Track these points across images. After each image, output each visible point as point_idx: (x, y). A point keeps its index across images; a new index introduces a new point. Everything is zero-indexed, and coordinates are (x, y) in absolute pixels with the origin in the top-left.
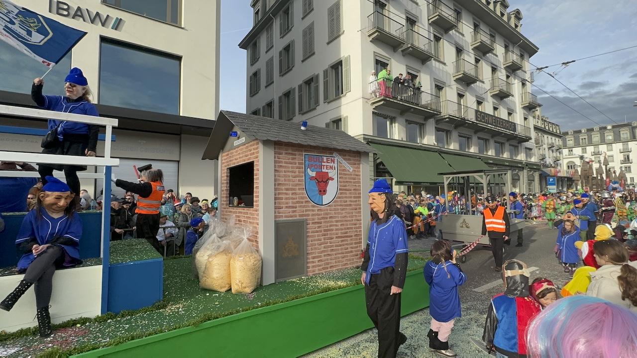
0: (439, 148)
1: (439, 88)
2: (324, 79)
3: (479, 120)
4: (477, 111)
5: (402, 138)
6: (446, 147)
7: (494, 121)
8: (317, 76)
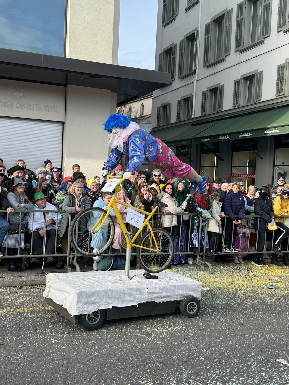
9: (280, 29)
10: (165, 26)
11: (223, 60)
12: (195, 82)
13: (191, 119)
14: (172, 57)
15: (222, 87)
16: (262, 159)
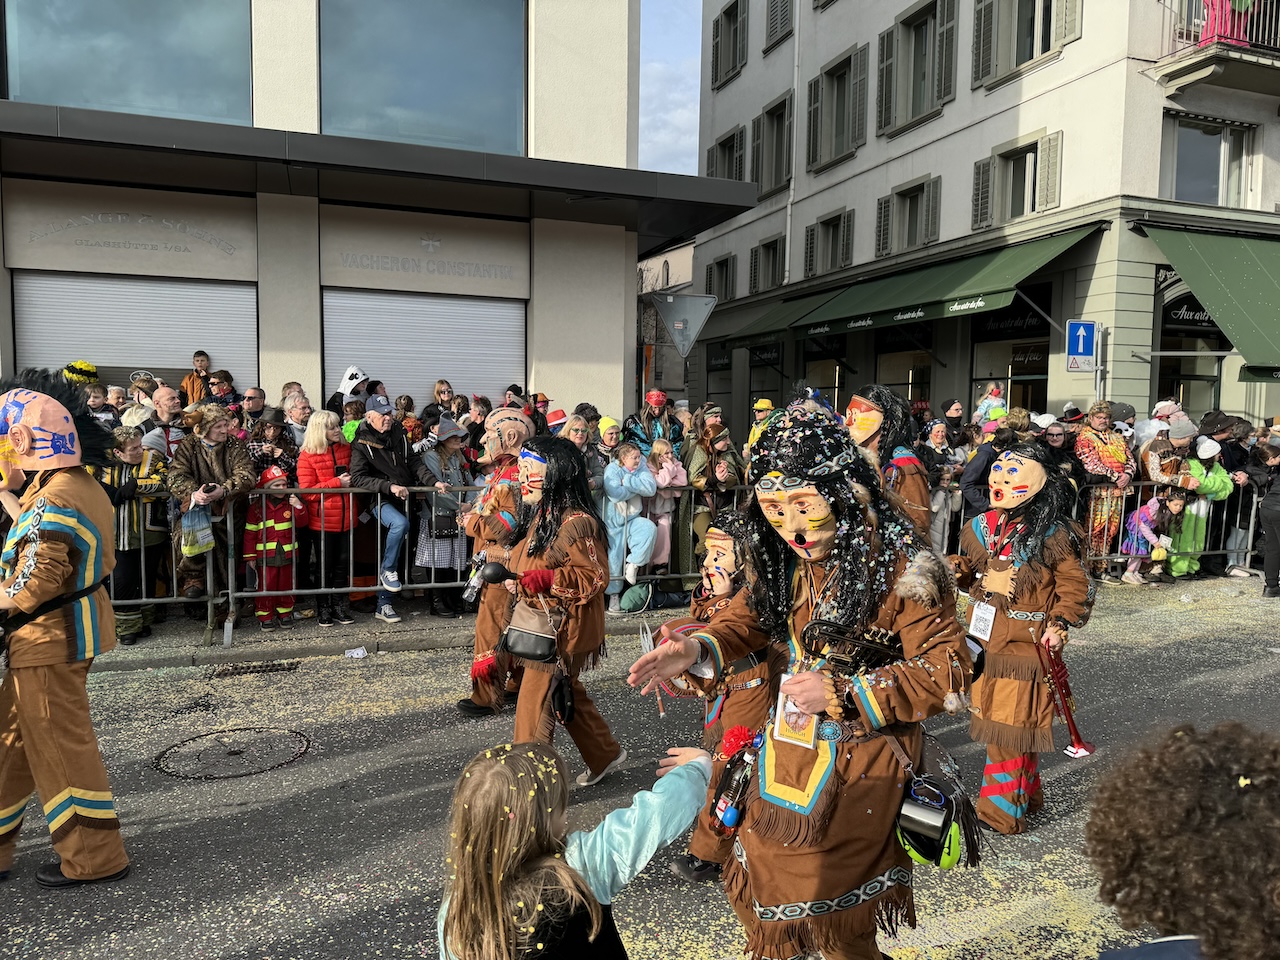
2: (979, 2)
9: (978, 84)
10: (719, 89)
11: (851, 156)
12: (789, 207)
13: (781, 286)
14: (736, 155)
15: (851, 215)
16: (945, 366)
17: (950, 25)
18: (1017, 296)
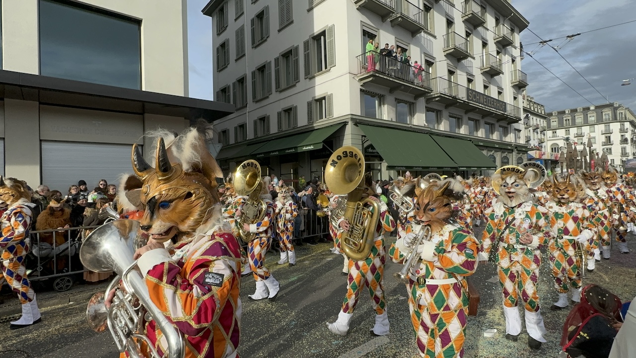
0: (429, 129)
1: (429, 64)
2: (305, 51)
3: (471, 99)
4: (468, 89)
5: (392, 119)
6: (436, 128)
7: (485, 100)
8: (297, 48)
9: (306, 77)
10: (220, 71)
11: (267, 97)
12: (247, 113)
13: (246, 140)
14: (227, 94)
15: (268, 117)
16: (302, 167)
17: (297, 58)
18: (323, 145)
